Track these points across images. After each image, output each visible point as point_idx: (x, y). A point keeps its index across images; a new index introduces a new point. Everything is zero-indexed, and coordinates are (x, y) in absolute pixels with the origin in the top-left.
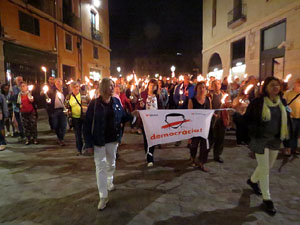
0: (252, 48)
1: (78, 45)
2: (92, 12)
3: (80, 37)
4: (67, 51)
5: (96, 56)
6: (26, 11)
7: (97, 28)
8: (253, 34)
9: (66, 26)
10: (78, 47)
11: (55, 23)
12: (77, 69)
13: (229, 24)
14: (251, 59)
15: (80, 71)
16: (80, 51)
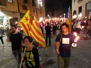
0: (83, 9)
1: (36, 11)
2: (40, 1)
3: (37, 9)
6: (24, 5)
7: (41, 5)
8: (84, 5)
9: (33, 7)
11: (30, 7)
13: (78, 2)
14: (83, 12)
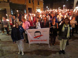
4: (29, 3)
5: (39, 4)
10: (33, 2)
12: (33, 8)
15: (34, 9)
16: (33, 3)
